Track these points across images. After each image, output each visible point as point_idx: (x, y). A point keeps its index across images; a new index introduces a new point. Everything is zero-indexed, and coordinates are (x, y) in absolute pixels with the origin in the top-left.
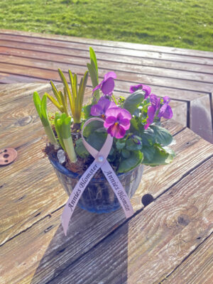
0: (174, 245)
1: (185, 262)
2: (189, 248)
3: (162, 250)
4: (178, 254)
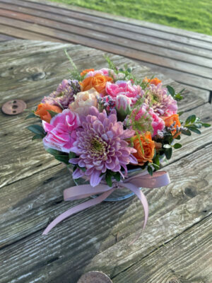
0: (177, 214)
1: (187, 232)
2: (193, 219)
3: (163, 216)
4: (181, 224)
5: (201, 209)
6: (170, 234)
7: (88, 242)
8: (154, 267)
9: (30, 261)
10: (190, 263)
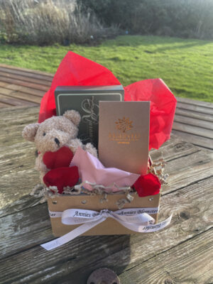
0: (173, 231)
1: (181, 245)
2: (186, 236)
3: (162, 232)
4: (176, 239)
5: (193, 228)
6: (167, 246)
7: (100, 248)
8: (152, 269)
9: (54, 258)
10: (183, 268)
